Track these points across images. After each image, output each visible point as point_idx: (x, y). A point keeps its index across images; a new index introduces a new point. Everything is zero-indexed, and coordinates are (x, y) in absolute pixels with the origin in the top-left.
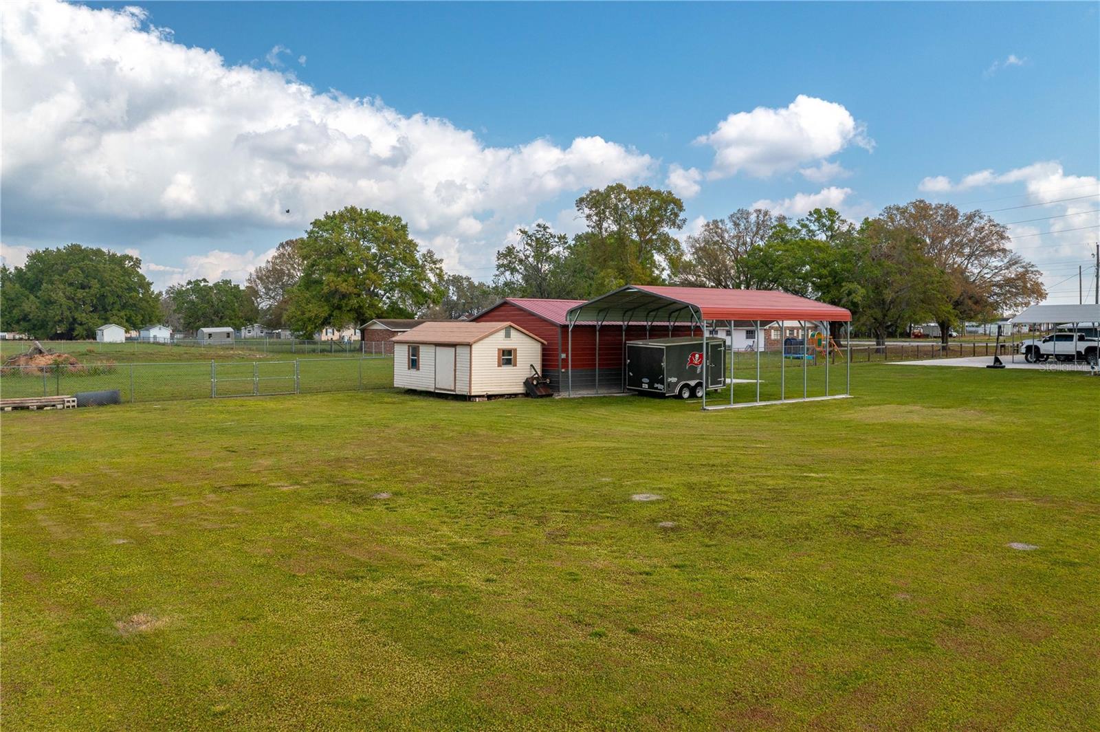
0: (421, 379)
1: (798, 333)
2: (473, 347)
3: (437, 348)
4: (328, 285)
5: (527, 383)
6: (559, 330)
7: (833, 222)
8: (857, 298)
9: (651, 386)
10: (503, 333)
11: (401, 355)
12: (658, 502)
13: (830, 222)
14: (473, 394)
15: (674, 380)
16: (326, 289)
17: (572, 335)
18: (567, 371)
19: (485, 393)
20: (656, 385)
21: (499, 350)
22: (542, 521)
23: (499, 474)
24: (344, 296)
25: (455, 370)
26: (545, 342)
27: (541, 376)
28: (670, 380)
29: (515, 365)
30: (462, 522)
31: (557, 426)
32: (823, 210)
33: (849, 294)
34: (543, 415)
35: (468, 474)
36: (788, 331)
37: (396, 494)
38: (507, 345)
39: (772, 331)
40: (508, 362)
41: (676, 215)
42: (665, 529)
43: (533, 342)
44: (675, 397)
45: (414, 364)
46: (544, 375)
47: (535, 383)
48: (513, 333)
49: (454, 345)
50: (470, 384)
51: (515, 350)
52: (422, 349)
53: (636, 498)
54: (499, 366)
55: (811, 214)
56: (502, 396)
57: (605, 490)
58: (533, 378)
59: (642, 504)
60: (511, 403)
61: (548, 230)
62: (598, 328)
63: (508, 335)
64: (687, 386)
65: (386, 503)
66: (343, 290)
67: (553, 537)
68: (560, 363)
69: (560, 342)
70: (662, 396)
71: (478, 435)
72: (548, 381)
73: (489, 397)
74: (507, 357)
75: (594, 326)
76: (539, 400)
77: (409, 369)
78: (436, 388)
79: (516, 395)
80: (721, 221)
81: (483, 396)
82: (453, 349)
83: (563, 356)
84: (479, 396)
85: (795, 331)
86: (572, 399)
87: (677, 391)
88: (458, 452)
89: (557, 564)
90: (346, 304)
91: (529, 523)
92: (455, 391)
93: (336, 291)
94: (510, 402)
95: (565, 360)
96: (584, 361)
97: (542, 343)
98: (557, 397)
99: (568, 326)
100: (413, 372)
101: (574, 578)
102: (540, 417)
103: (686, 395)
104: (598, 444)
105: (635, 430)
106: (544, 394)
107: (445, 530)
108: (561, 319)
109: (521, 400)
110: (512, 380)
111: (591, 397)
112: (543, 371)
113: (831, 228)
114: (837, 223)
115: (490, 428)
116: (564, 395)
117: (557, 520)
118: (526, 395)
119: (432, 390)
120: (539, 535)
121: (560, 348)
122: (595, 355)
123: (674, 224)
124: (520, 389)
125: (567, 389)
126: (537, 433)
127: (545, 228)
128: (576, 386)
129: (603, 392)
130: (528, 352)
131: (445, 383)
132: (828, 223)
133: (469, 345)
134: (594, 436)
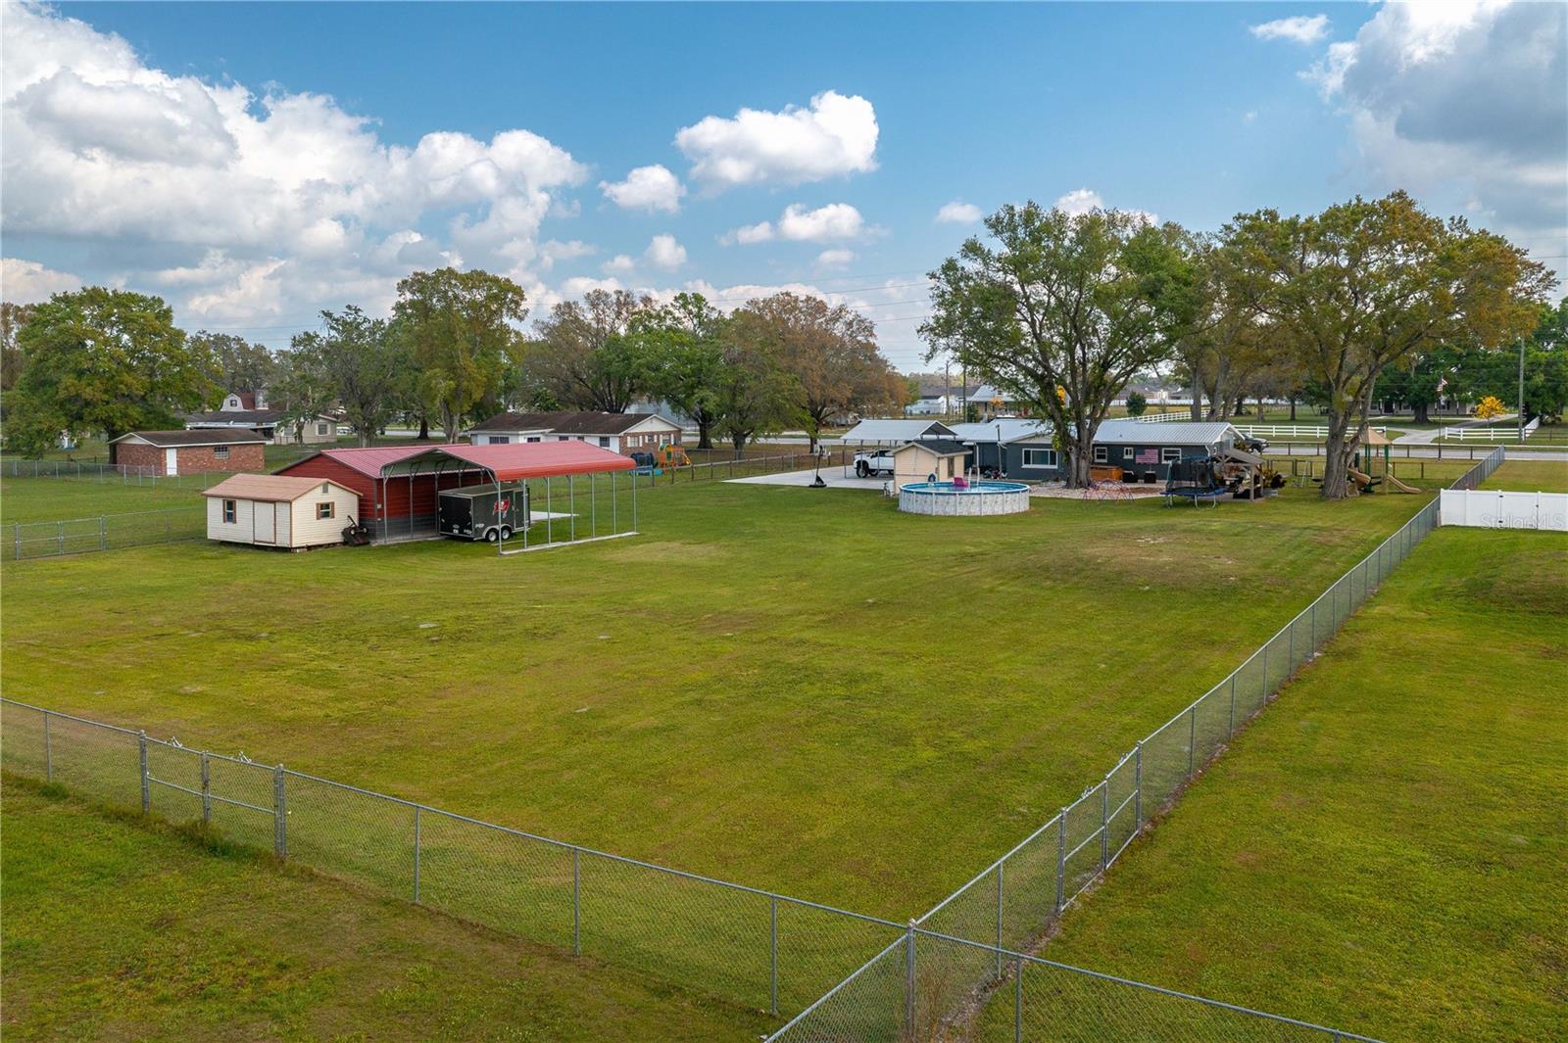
0: (239, 532)
1: (658, 439)
2: (293, 503)
3: (256, 504)
4: (66, 388)
5: (345, 532)
6: (375, 484)
7: (700, 309)
8: (710, 406)
9: (461, 531)
10: (320, 490)
11: (215, 510)
12: (434, 628)
13: (696, 310)
14: (294, 546)
15: (481, 525)
16: (62, 395)
17: (387, 488)
18: (383, 520)
19: (304, 545)
20: (465, 531)
21: (317, 504)
22: (365, 642)
23: (334, 617)
24: (87, 404)
25: (275, 524)
26: (362, 494)
27: (357, 523)
28: (477, 526)
29: (333, 517)
30: (319, 645)
31: (374, 576)
32: (689, 295)
33: (701, 402)
34: (363, 568)
35: (312, 618)
36: (646, 437)
37: (270, 633)
38: (325, 499)
39: (629, 438)
40: (326, 515)
41: (518, 304)
42: (433, 641)
43: (350, 494)
44: (483, 540)
45: (230, 517)
46: (361, 525)
47: (353, 533)
48: (330, 487)
49: (274, 502)
50: (291, 537)
51: (333, 503)
52: (239, 504)
53: (422, 626)
54: (318, 519)
55: (676, 299)
56: (320, 546)
57: (403, 624)
58: (350, 528)
59: (424, 630)
60: (331, 553)
61: (360, 313)
62: (411, 479)
63: (325, 491)
64: (494, 530)
65: (267, 638)
66: (87, 397)
67: (371, 648)
68: (376, 513)
69: (375, 494)
70: (470, 540)
71: (311, 589)
72: (365, 530)
73: (309, 548)
74: (325, 511)
75: (408, 477)
76: (357, 548)
77: (224, 521)
78: (255, 541)
79: (334, 544)
80: (574, 303)
81: (303, 547)
82: (273, 505)
83: (379, 506)
84: (299, 548)
85: (655, 437)
86: (389, 546)
87: (484, 535)
88: (300, 603)
89: (374, 659)
90: (90, 413)
91: (357, 643)
92: (274, 543)
93: (78, 395)
94: (329, 552)
95: (381, 510)
96: (398, 509)
97: (359, 496)
98: (374, 544)
99: (382, 479)
100: (230, 525)
101: (381, 663)
102: (361, 569)
103: (493, 538)
104: (405, 591)
105: (436, 577)
106: (361, 542)
107: (310, 649)
108: (375, 472)
109: (340, 548)
110: (329, 531)
111: (406, 544)
112: (360, 520)
113: (698, 316)
114: (705, 311)
115: (318, 581)
116: (381, 542)
117: (374, 640)
118: (345, 543)
119: (251, 543)
120: (364, 648)
121: (375, 499)
122: (409, 507)
123: (515, 314)
124: (339, 539)
125: (383, 535)
126: (358, 584)
127: (357, 311)
128: (394, 531)
129: (418, 537)
130: (346, 504)
131: (265, 536)
132: (695, 310)
133: (290, 502)
134: (403, 584)
